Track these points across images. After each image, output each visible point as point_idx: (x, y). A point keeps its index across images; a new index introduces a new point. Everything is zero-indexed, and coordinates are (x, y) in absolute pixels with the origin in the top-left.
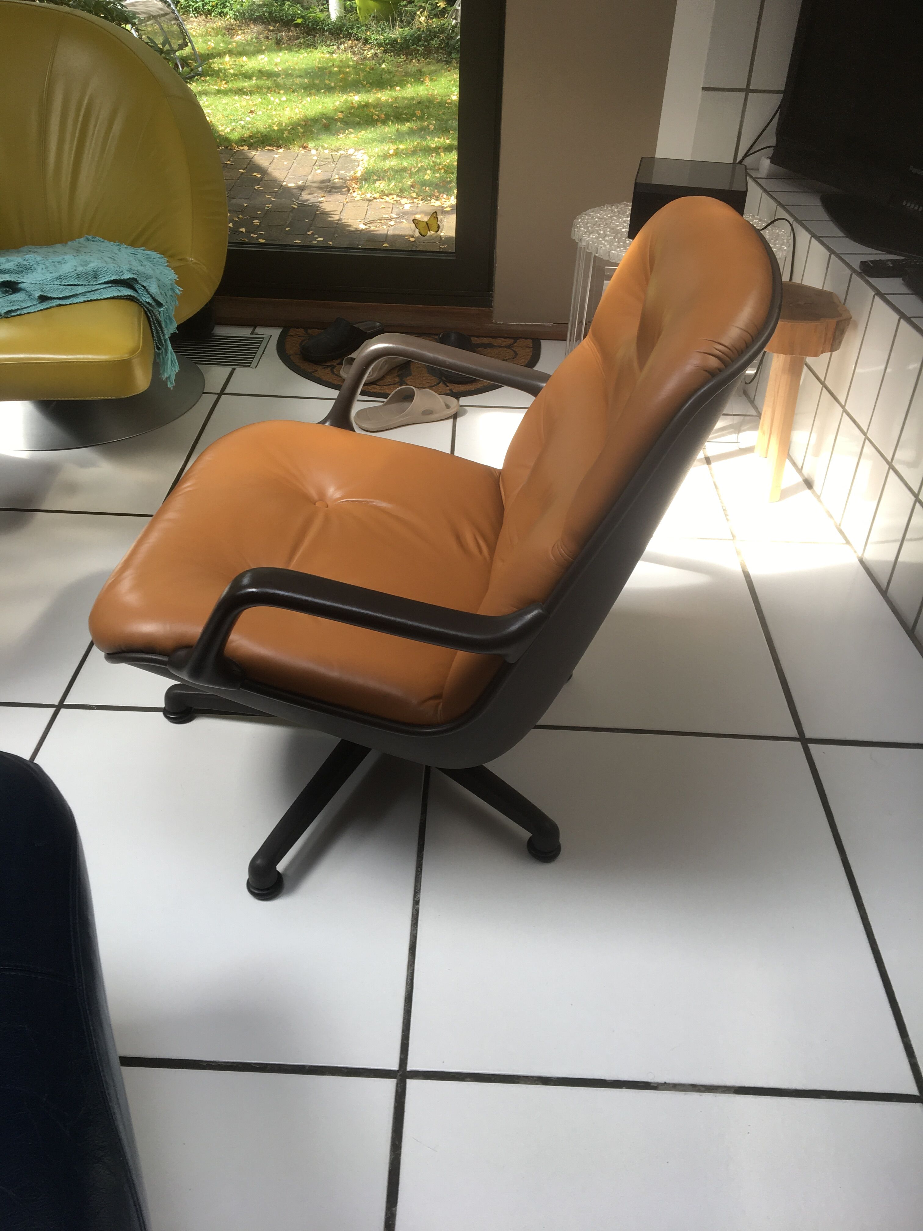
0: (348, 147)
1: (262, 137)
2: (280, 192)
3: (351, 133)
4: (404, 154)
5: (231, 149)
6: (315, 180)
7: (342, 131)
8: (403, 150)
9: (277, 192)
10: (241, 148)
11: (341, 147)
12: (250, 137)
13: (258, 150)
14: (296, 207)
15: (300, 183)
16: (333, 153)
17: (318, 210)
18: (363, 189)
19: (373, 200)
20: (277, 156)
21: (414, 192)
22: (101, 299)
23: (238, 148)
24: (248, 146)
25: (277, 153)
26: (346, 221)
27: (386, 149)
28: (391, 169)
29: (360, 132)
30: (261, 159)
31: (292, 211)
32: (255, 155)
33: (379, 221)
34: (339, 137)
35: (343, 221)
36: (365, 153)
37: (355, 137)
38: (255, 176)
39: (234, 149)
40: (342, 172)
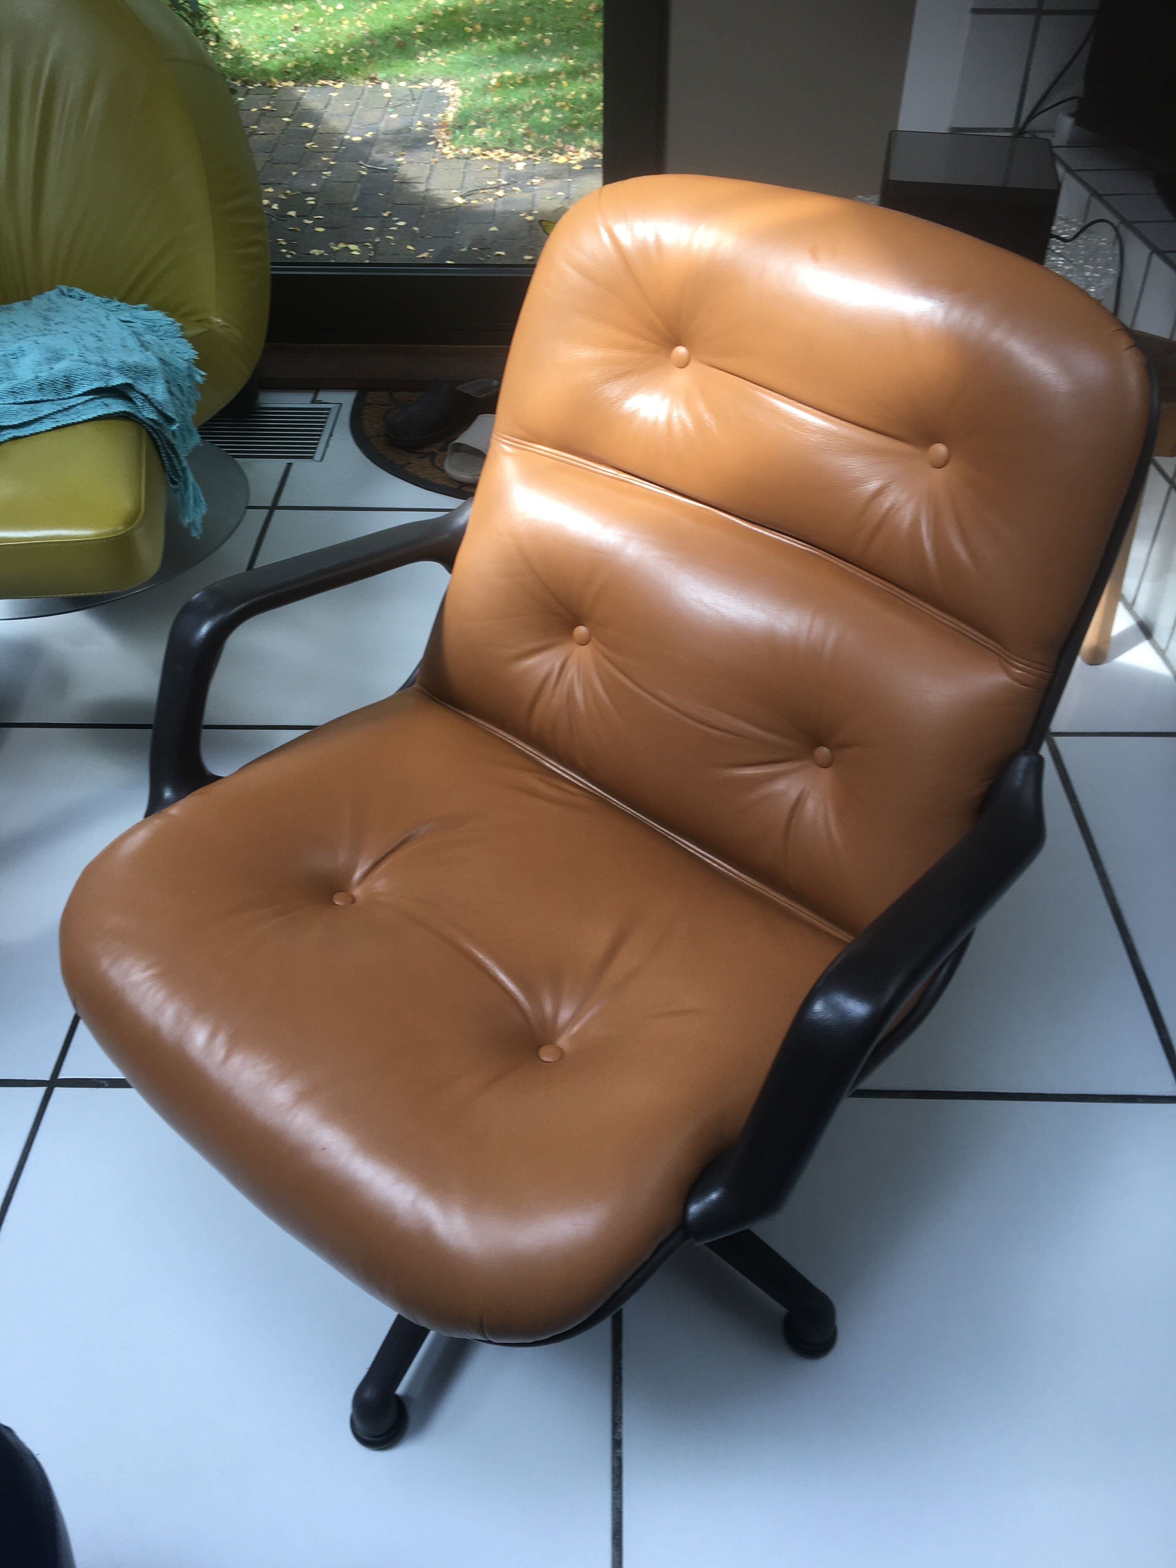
0: (431, 77)
1: (312, 66)
2: (340, 151)
3: (435, 55)
4: (512, 85)
5: (271, 87)
6: (390, 128)
7: (423, 53)
8: (509, 78)
9: (336, 151)
10: (285, 84)
11: (423, 77)
12: (296, 67)
13: (307, 86)
14: (364, 173)
15: (369, 135)
16: (411, 87)
17: (395, 177)
18: (456, 142)
19: (472, 157)
20: (334, 94)
21: (529, 143)
22: (79, 423)
23: (280, 84)
24: (293, 81)
25: (335, 90)
26: (435, 192)
27: (486, 77)
28: (494, 108)
29: (448, 53)
30: (313, 100)
31: (359, 181)
32: (304, 94)
33: (482, 191)
34: (419, 61)
35: (431, 193)
36: (455, 85)
37: (442, 61)
38: (306, 127)
39: (275, 87)
40: (427, 115)
